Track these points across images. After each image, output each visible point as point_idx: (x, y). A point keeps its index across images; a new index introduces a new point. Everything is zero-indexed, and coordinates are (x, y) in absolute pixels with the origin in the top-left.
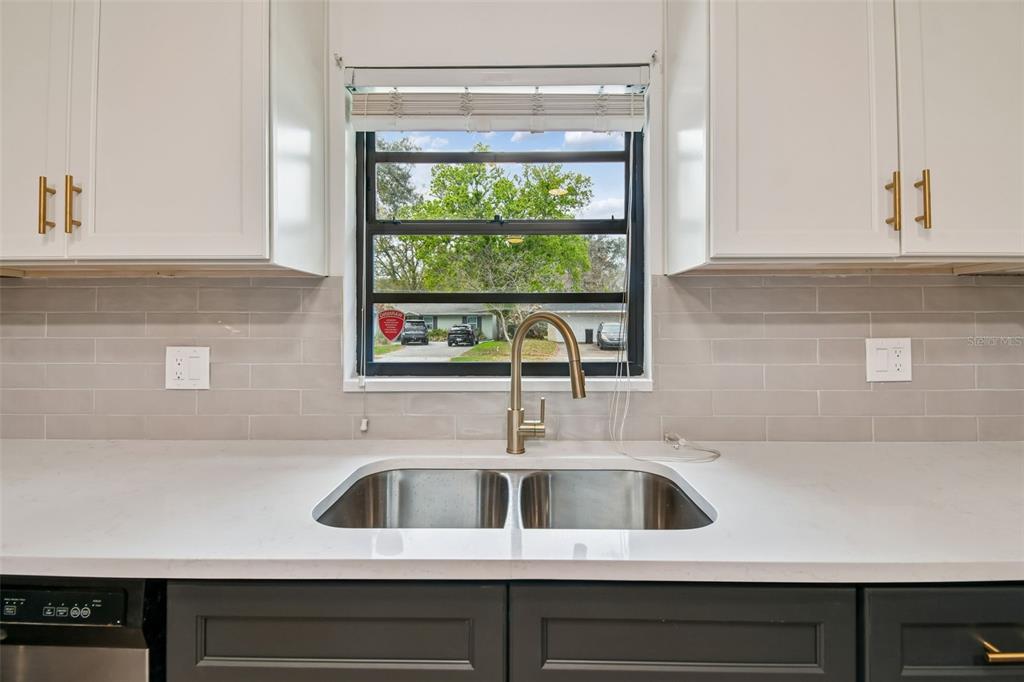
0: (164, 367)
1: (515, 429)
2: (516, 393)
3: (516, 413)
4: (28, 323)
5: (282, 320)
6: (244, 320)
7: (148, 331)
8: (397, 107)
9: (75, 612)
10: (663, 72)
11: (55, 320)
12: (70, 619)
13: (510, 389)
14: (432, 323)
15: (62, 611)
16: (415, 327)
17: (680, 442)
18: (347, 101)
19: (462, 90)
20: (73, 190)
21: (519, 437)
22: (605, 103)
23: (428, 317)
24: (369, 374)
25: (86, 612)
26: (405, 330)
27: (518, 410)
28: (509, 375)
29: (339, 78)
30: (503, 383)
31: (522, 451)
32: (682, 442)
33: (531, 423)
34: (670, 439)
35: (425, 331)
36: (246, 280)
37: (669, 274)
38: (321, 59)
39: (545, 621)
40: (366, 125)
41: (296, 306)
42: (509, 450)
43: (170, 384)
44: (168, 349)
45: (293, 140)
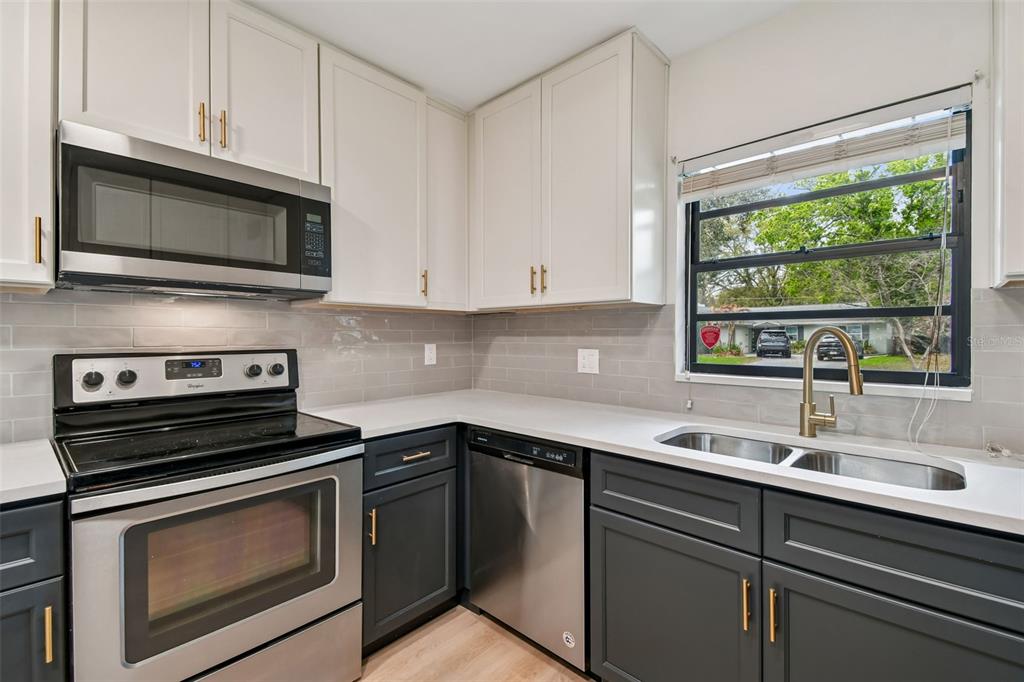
0: (577, 361)
1: (806, 419)
2: (808, 392)
3: (807, 406)
4: (519, 335)
5: (637, 334)
6: (616, 334)
7: (570, 340)
8: (715, 180)
9: (557, 457)
10: (989, 87)
11: (530, 334)
12: (556, 460)
13: (802, 388)
14: (797, 334)
15: (553, 456)
16: (774, 338)
17: (1003, 453)
18: (680, 184)
19: (768, 155)
20: (544, 271)
21: (810, 425)
22: (917, 132)
23: (790, 328)
24: (692, 371)
25: (561, 458)
26: (762, 341)
27: (810, 403)
28: (802, 378)
29: (674, 171)
30: (797, 383)
31: (813, 435)
32: (1006, 452)
33: (823, 414)
34: (993, 449)
35: (787, 342)
36: (618, 310)
37: (995, 286)
38: (661, 161)
39: (788, 517)
40: (692, 198)
41: (645, 325)
42: (802, 434)
43: (579, 371)
44: (580, 350)
45: (643, 217)
